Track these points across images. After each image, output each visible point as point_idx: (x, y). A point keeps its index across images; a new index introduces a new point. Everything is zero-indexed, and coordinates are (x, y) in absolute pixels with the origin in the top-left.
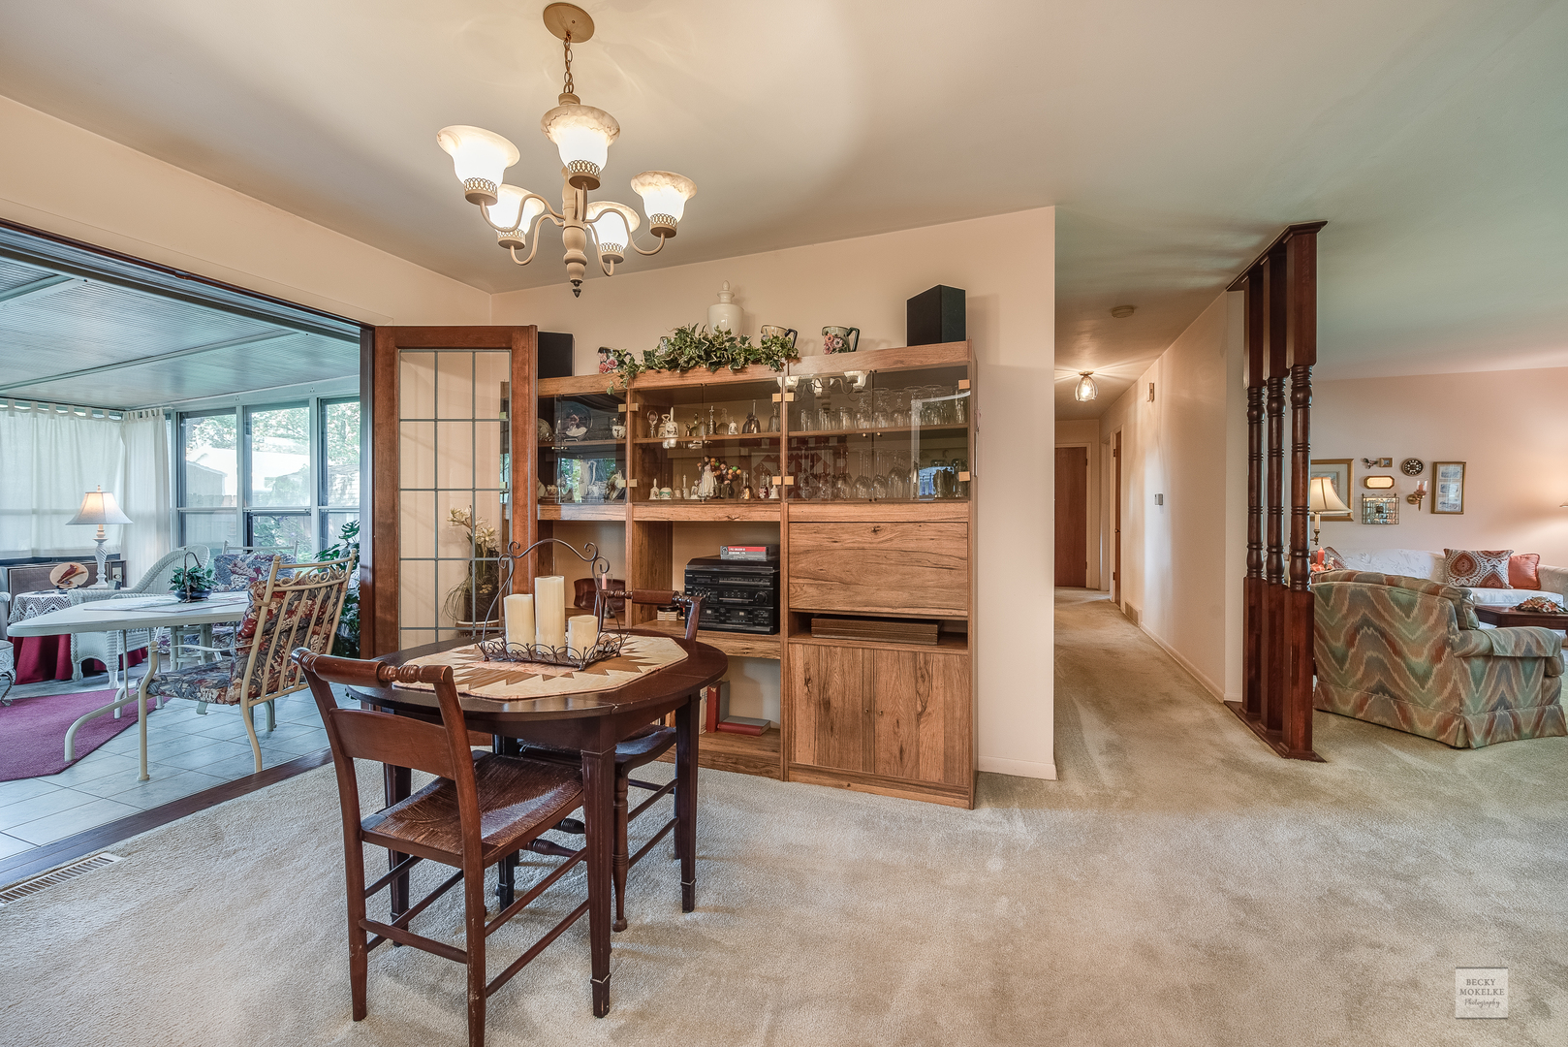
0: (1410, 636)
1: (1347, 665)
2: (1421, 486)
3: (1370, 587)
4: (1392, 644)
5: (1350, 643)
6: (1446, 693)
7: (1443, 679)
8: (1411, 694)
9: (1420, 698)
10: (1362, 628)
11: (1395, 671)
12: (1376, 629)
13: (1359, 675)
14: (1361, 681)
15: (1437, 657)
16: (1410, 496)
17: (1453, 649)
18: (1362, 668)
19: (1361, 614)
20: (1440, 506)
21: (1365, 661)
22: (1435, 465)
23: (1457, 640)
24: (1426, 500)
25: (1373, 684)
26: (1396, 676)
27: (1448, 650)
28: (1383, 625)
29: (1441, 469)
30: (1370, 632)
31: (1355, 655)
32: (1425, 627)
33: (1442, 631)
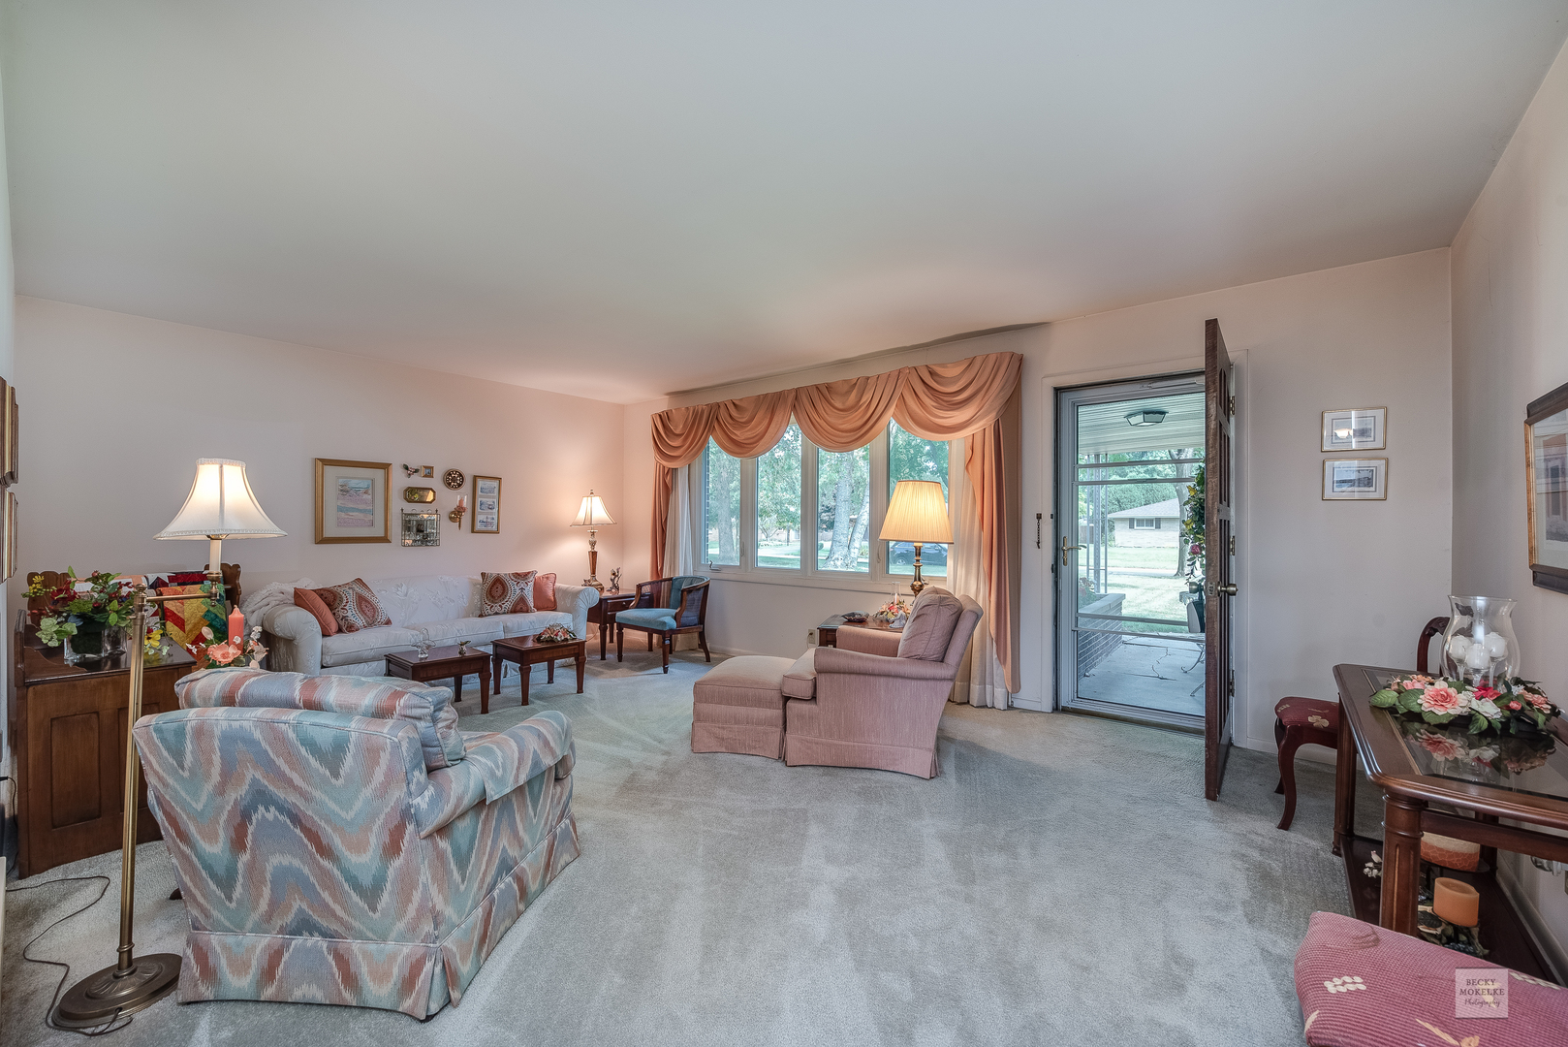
0: (343, 814)
1: (238, 891)
2: (461, 501)
3: (259, 721)
4: (313, 836)
5: (238, 843)
6: (412, 910)
7: (407, 884)
8: (356, 924)
9: (372, 930)
10: (256, 810)
11: (325, 887)
12: (281, 809)
13: (263, 905)
14: (268, 917)
15: (393, 848)
16: (452, 513)
17: (418, 824)
18: (267, 892)
19: (248, 781)
20: (479, 524)
21: (268, 876)
22: (475, 478)
23: (424, 806)
24: (466, 518)
25: (289, 918)
26: (326, 896)
27: (410, 828)
28: (293, 798)
29: (480, 483)
30: (270, 816)
31: (251, 867)
32: (367, 792)
33: (397, 794)
